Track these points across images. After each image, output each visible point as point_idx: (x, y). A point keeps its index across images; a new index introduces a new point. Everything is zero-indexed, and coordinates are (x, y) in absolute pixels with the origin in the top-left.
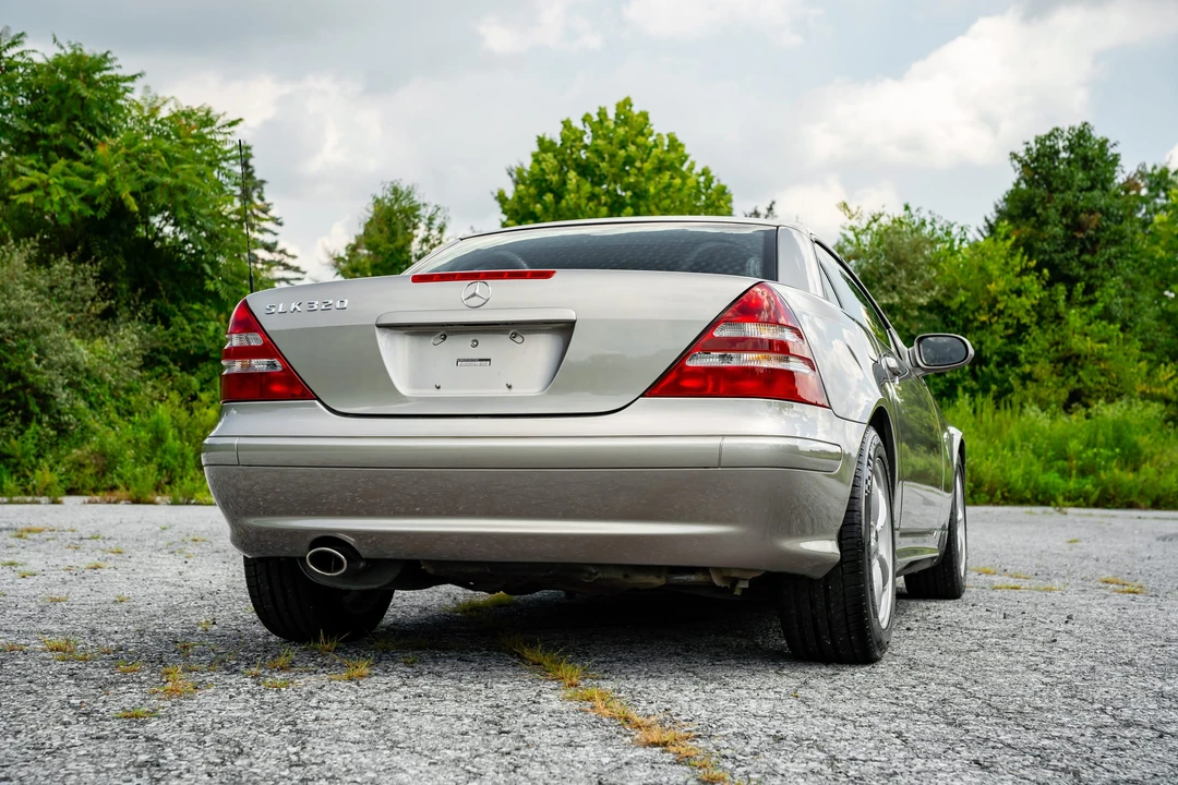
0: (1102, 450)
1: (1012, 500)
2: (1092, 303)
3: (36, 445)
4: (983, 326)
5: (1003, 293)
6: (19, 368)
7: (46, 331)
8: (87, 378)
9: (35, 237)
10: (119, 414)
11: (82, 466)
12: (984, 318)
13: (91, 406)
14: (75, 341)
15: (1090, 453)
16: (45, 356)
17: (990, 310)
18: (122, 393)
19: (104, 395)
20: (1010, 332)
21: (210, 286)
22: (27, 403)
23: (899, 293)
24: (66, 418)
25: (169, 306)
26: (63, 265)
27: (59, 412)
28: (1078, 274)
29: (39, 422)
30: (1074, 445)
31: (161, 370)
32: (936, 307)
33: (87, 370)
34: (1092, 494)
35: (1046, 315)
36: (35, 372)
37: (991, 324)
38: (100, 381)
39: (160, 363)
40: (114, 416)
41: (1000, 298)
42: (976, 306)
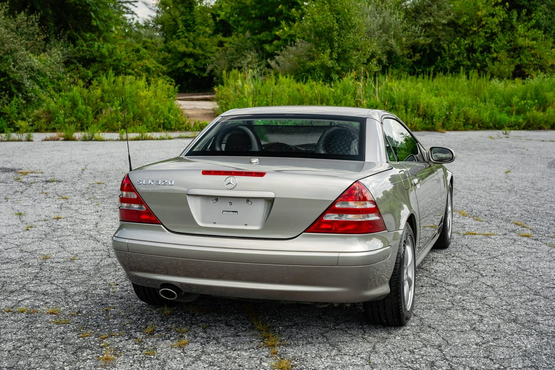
0: (529, 101)
1: (483, 127)
2: (530, 19)
3: (17, 108)
4: (475, 33)
5: (485, 16)
6: (5, 70)
7: (16, 51)
8: (38, 74)
9: (7, 2)
10: (55, 91)
11: (40, 118)
12: (475, 29)
13: (41, 87)
14: (31, 55)
15: (523, 102)
16: (17, 63)
17: (478, 25)
18: (55, 80)
19: (47, 82)
20: (488, 35)
21: (94, 23)
22: (10, 87)
23: (433, 17)
24: (30, 94)
25: (75, 34)
26: (22, 16)
27: (26, 91)
28: (524, 4)
29: (17, 97)
30: (515, 99)
31: (73, 67)
32: (452, 24)
33: (38, 70)
34: (522, 123)
35: (506, 26)
36: (13, 72)
37: (479, 32)
38: (44, 76)
39: (72, 63)
40: (53, 92)
41: (483, 19)
42: (472, 22)
